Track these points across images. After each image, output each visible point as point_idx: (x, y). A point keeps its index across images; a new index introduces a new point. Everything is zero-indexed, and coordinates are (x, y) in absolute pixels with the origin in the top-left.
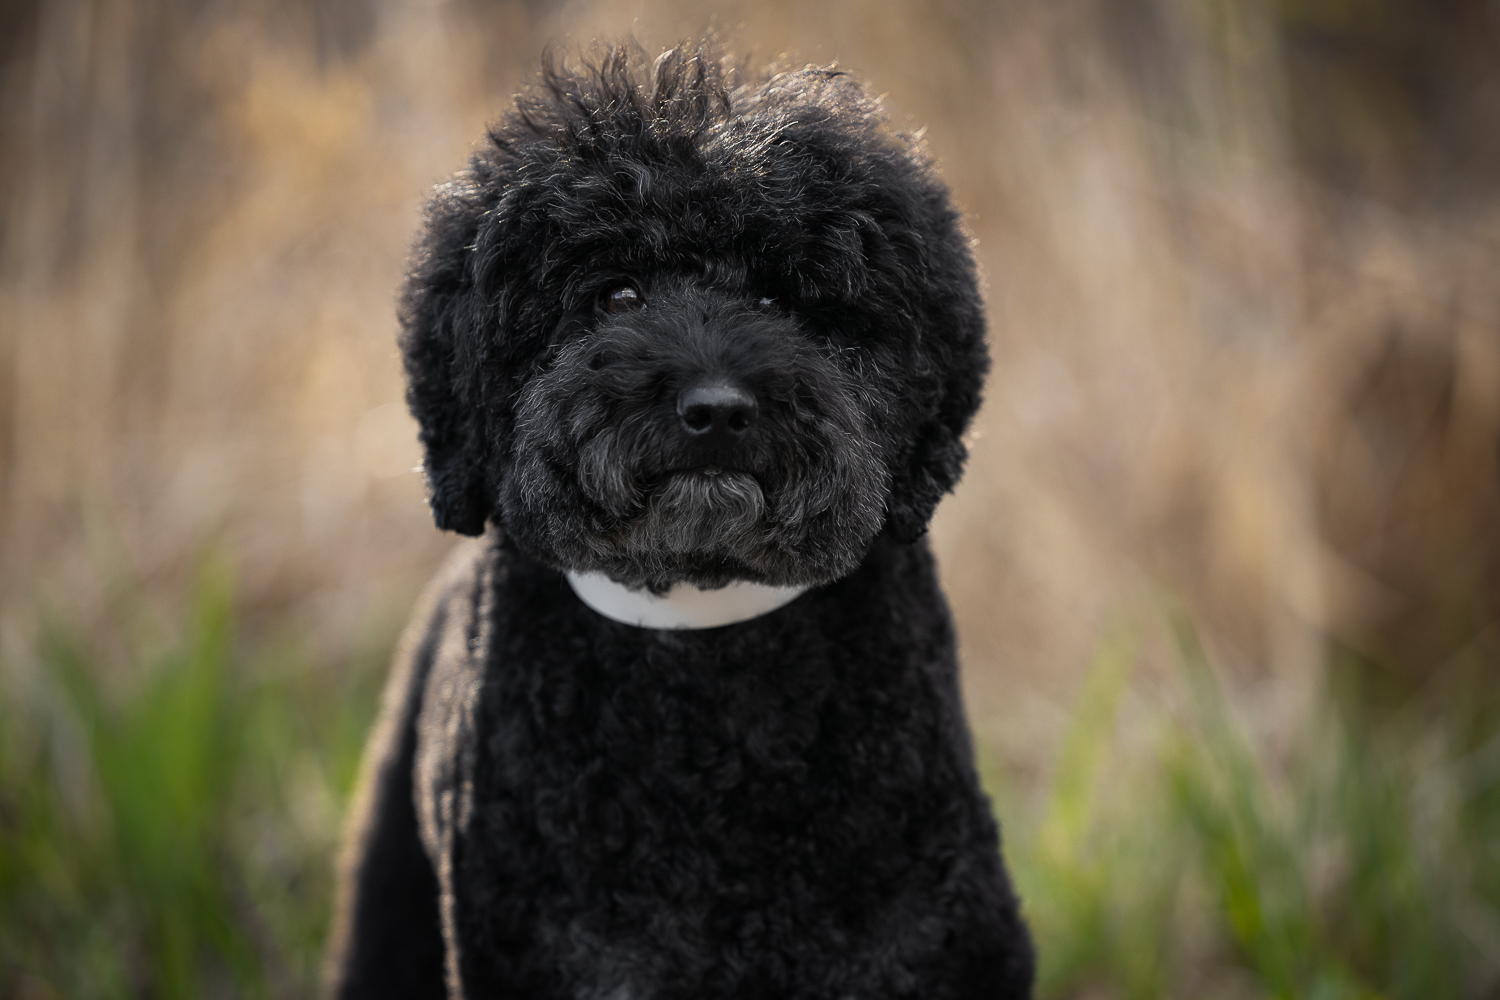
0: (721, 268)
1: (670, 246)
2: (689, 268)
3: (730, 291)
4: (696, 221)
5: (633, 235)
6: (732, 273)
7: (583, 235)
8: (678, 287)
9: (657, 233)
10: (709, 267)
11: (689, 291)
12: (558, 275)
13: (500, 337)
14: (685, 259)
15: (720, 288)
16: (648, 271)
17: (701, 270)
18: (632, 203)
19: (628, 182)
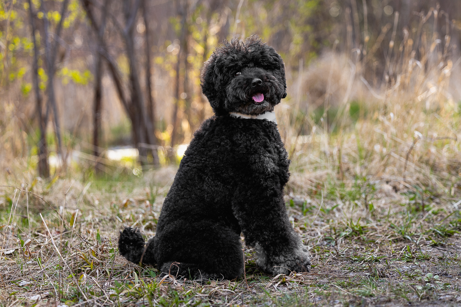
0: (250, 65)
1: (242, 64)
2: (246, 66)
3: (252, 67)
4: (244, 60)
5: (237, 64)
6: (251, 65)
7: (230, 65)
8: (245, 69)
9: (240, 63)
10: (248, 65)
11: (247, 69)
12: (228, 72)
13: (222, 82)
14: (245, 65)
15: (251, 67)
16: (240, 69)
17: (248, 66)
18: (235, 60)
19: (234, 57)
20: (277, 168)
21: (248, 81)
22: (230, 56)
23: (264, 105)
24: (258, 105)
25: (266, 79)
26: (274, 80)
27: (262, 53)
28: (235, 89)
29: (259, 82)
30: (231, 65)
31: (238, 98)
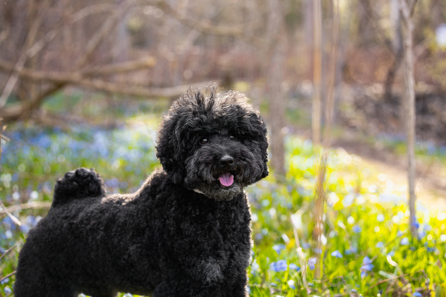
0: (222, 132)
1: (212, 130)
4: (215, 124)
5: (204, 129)
6: (224, 132)
8: (214, 138)
9: (209, 128)
11: (216, 138)
13: (183, 150)
14: (215, 132)
15: (223, 136)
17: (218, 133)
18: (203, 123)
19: (202, 119)
20: (221, 277)
21: (216, 158)
22: (197, 116)
23: (232, 190)
24: (225, 189)
25: (240, 156)
26: (251, 158)
27: (240, 119)
28: (198, 164)
29: (231, 161)
30: (197, 129)
31: (200, 177)
